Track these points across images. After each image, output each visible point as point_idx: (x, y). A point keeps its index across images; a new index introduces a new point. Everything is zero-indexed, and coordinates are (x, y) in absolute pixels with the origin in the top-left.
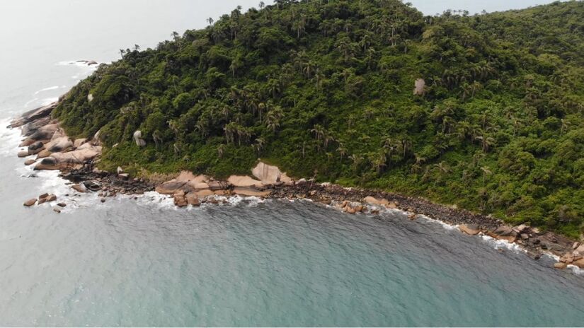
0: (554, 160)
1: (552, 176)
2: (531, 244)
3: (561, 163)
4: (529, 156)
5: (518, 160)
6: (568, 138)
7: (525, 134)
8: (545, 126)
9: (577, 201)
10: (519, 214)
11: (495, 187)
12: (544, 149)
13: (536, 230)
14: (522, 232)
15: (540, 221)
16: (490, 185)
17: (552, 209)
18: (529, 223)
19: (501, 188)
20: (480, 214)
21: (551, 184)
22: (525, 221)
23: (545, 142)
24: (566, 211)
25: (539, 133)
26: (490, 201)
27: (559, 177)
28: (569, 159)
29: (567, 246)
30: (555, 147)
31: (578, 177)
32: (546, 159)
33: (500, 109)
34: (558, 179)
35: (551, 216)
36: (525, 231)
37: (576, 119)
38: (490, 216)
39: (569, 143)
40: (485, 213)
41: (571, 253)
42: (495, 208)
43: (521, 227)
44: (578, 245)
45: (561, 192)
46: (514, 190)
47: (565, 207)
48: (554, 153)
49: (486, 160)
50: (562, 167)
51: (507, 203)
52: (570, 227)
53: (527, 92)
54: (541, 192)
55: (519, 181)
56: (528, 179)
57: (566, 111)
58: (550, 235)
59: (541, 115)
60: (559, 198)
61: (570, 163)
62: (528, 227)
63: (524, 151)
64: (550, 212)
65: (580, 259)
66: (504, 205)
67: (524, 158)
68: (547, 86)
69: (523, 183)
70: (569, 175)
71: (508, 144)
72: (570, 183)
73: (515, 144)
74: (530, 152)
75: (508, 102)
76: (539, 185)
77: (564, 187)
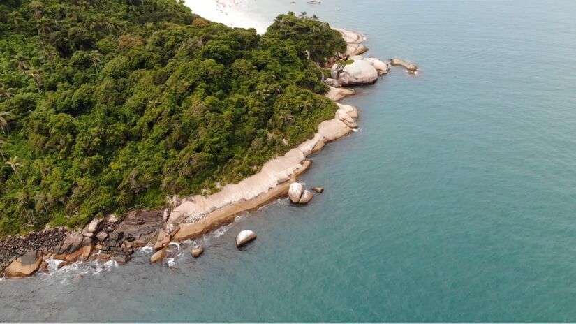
0: (98, 113)
1: (103, 137)
2: (113, 243)
3: (108, 113)
4: (65, 118)
5: (54, 130)
6: (105, 76)
7: (53, 88)
8: (73, 67)
9: (146, 156)
10: (83, 208)
11: (38, 182)
12: (80, 102)
13: (113, 218)
14: (95, 233)
15: (113, 203)
16: (30, 181)
17: (121, 181)
18: (100, 213)
19: (46, 180)
20: (32, 232)
21: (107, 148)
22: (95, 214)
23: (78, 91)
24: (136, 178)
25: (69, 78)
26: (38, 206)
27: (112, 135)
28: (115, 104)
29: (157, 220)
30: (93, 93)
31: (135, 124)
32: (90, 113)
33: (8, 60)
34: (111, 138)
35: (123, 192)
36: (100, 228)
37: (109, 43)
38: (47, 227)
39: (108, 82)
40: (39, 226)
41: (165, 229)
42: (48, 213)
43: (92, 226)
44: (169, 213)
45: (123, 153)
46: (63, 175)
47: (133, 173)
48: (95, 102)
49: (13, 143)
50: (112, 118)
51: (62, 200)
52: (152, 194)
53: (38, 25)
54: (98, 164)
55: (65, 158)
56: (76, 152)
57: (94, 37)
58: (132, 215)
59: (65, 52)
60: (123, 162)
61: (119, 110)
62: (101, 220)
63: (57, 112)
64: (120, 187)
65: (177, 231)
66: (59, 205)
67: (58, 125)
68: (62, 10)
69: (72, 159)
70: (122, 127)
71: (33, 109)
72: (128, 137)
73: (42, 106)
74: (66, 112)
75: (17, 47)
76: (92, 156)
77: (123, 145)
